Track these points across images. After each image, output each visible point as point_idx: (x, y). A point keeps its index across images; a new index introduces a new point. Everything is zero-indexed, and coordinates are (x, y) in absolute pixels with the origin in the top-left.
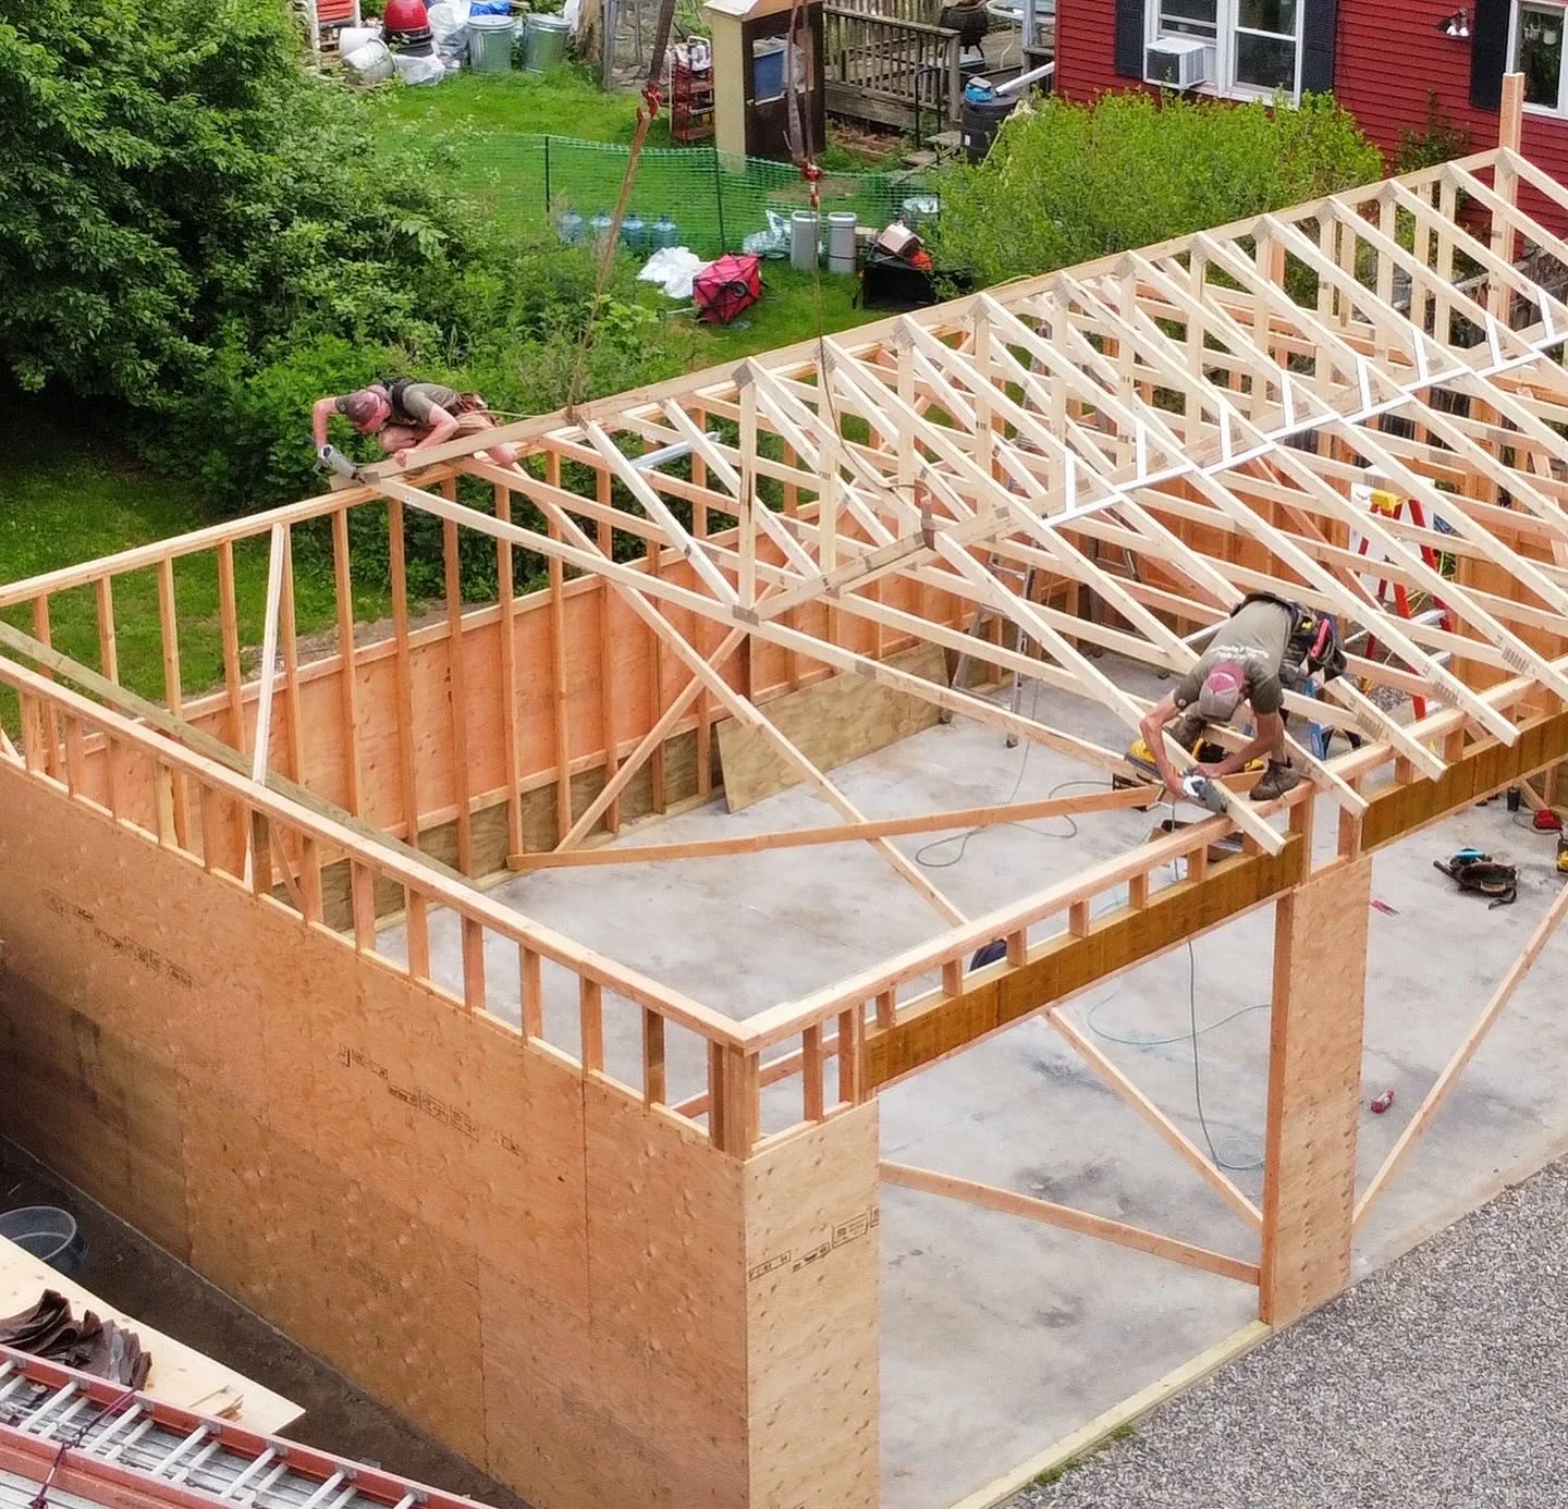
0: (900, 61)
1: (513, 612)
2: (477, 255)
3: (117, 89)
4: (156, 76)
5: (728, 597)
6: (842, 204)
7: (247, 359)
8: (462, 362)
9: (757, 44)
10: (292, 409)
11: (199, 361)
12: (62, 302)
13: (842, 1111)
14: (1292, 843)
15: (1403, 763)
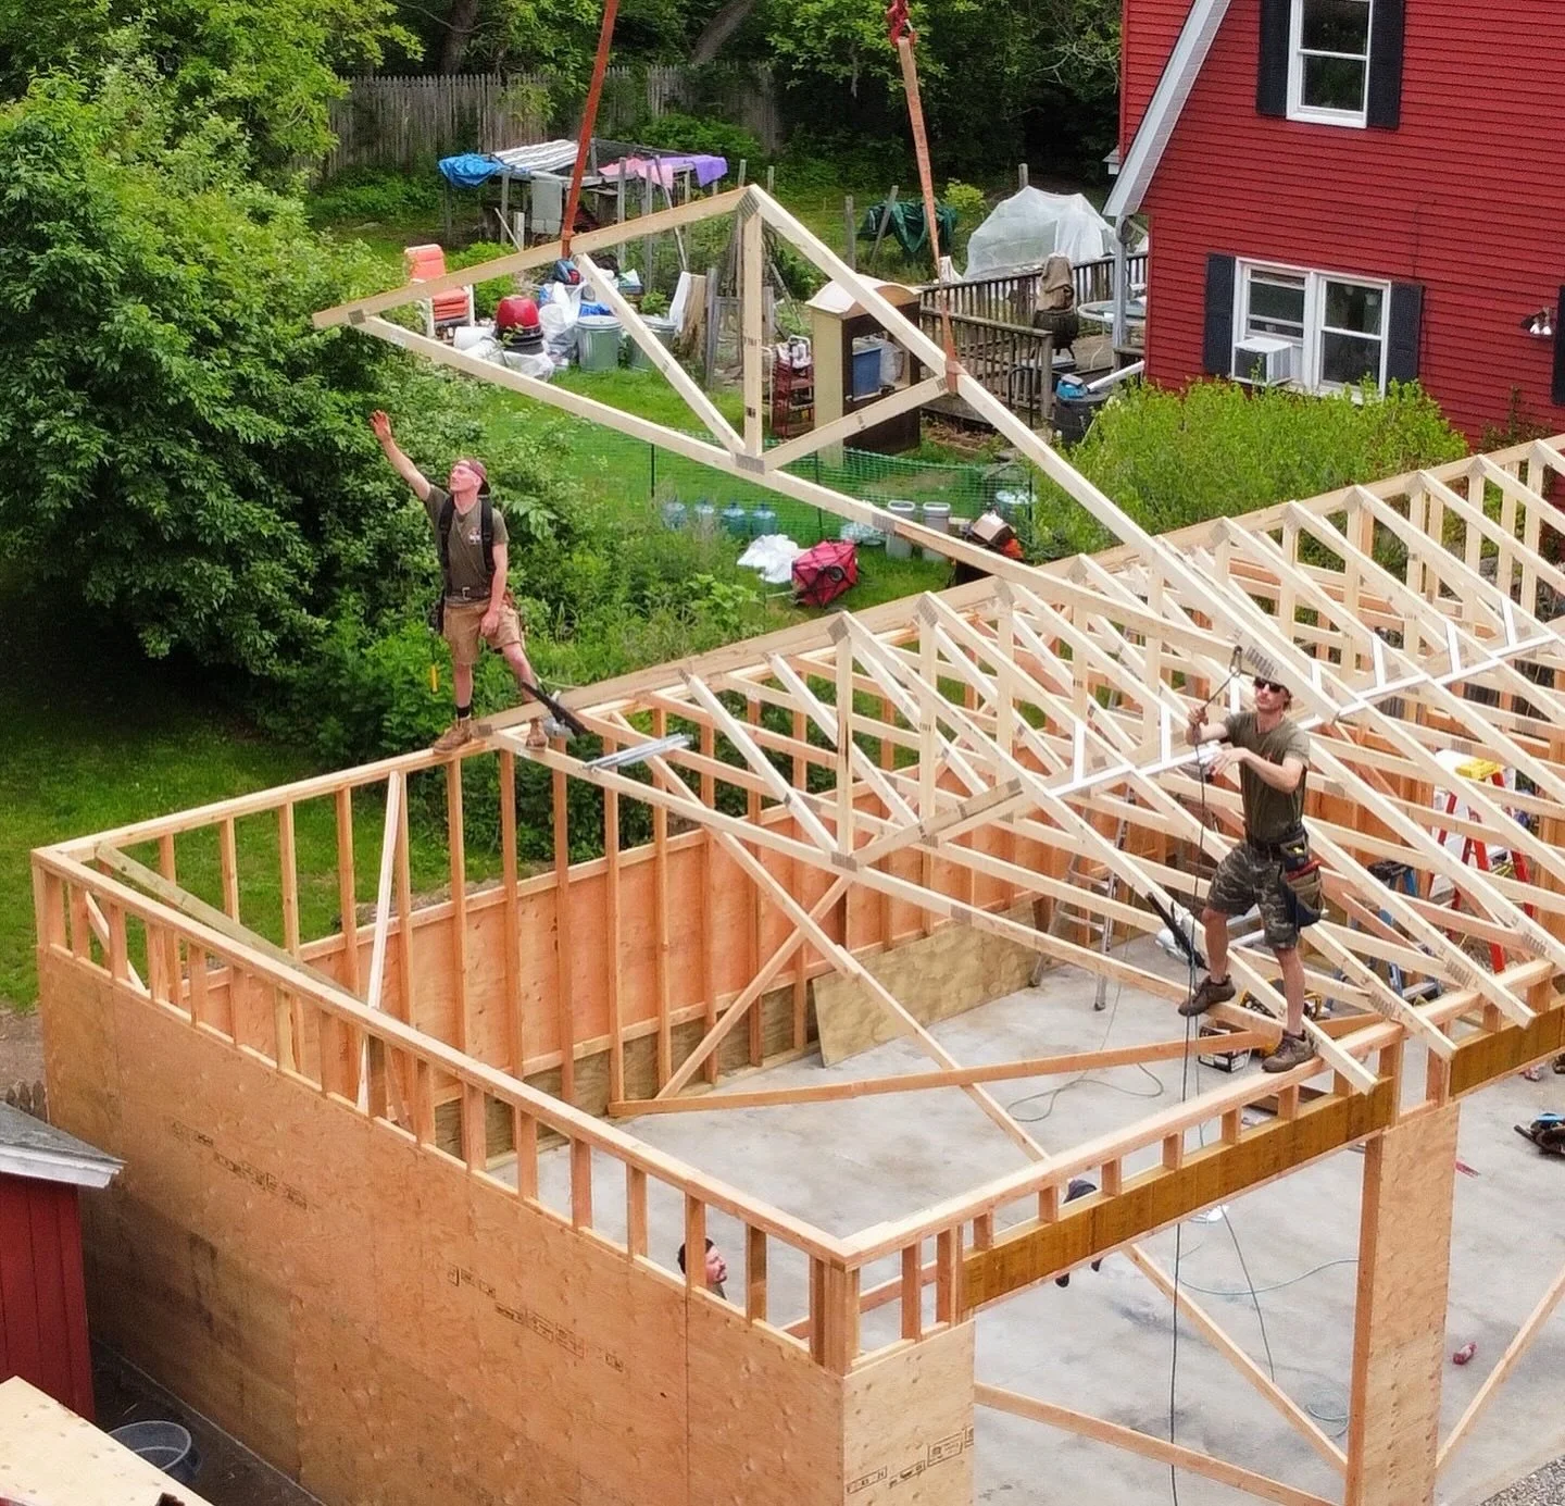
0: (994, 361)
1: (618, 864)
2: (585, 535)
3: (245, 369)
4: (281, 358)
5: (827, 845)
6: (936, 496)
7: (365, 632)
8: (569, 638)
9: (857, 342)
10: (407, 678)
11: (317, 632)
12: (188, 573)
13: (939, 1331)
14: (1383, 1085)
15: (1491, 1011)
